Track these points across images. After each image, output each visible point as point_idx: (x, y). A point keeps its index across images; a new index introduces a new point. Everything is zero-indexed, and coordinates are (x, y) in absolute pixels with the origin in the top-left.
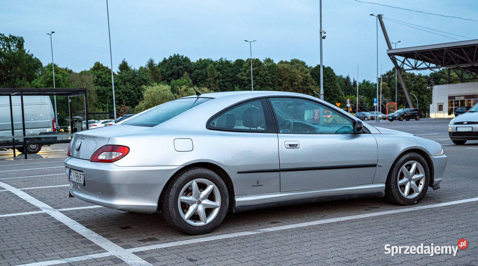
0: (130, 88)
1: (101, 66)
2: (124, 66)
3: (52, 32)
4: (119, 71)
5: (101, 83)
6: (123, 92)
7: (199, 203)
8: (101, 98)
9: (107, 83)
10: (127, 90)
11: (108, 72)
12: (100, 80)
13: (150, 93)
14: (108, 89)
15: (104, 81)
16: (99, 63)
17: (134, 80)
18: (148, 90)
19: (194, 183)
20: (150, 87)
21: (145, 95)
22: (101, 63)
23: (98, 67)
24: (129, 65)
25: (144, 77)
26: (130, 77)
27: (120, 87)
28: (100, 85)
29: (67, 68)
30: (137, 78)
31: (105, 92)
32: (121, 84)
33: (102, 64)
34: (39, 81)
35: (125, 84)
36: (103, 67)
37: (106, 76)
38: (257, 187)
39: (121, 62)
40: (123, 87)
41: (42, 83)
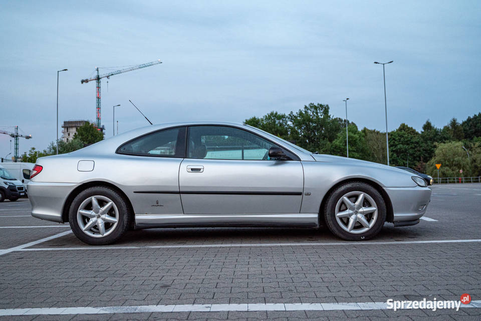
0: (431, 146)
1: (406, 127)
2: (428, 126)
3: (347, 99)
4: (423, 131)
5: (404, 142)
6: (424, 150)
7: (99, 217)
8: (403, 155)
9: (409, 142)
10: (428, 148)
11: (413, 132)
12: (402, 139)
13: (441, 150)
14: (409, 147)
15: (406, 140)
16: (404, 124)
17: (435, 139)
18: (440, 147)
19: (94, 199)
20: (442, 144)
21: (437, 151)
22: (406, 124)
23: (403, 127)
24: (432, 125)
25: (445, 136)
26: (432, 136)
27: (421, 145)
28: (402, 144)
29: (375, 130)
30: (438, 137)
31: (406, 150)
32: (422, 142)
33: (407, 126)
34: (338, 141)
35: (426, 143)
36: (409, 128)
37: (408, 136)
38: (157, 207)
39: (425, 123)
40: (424, 145)
41: (341, 142)
